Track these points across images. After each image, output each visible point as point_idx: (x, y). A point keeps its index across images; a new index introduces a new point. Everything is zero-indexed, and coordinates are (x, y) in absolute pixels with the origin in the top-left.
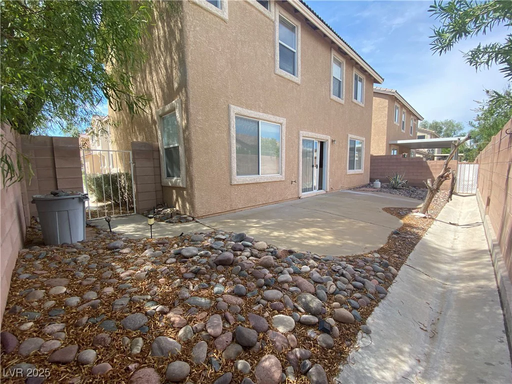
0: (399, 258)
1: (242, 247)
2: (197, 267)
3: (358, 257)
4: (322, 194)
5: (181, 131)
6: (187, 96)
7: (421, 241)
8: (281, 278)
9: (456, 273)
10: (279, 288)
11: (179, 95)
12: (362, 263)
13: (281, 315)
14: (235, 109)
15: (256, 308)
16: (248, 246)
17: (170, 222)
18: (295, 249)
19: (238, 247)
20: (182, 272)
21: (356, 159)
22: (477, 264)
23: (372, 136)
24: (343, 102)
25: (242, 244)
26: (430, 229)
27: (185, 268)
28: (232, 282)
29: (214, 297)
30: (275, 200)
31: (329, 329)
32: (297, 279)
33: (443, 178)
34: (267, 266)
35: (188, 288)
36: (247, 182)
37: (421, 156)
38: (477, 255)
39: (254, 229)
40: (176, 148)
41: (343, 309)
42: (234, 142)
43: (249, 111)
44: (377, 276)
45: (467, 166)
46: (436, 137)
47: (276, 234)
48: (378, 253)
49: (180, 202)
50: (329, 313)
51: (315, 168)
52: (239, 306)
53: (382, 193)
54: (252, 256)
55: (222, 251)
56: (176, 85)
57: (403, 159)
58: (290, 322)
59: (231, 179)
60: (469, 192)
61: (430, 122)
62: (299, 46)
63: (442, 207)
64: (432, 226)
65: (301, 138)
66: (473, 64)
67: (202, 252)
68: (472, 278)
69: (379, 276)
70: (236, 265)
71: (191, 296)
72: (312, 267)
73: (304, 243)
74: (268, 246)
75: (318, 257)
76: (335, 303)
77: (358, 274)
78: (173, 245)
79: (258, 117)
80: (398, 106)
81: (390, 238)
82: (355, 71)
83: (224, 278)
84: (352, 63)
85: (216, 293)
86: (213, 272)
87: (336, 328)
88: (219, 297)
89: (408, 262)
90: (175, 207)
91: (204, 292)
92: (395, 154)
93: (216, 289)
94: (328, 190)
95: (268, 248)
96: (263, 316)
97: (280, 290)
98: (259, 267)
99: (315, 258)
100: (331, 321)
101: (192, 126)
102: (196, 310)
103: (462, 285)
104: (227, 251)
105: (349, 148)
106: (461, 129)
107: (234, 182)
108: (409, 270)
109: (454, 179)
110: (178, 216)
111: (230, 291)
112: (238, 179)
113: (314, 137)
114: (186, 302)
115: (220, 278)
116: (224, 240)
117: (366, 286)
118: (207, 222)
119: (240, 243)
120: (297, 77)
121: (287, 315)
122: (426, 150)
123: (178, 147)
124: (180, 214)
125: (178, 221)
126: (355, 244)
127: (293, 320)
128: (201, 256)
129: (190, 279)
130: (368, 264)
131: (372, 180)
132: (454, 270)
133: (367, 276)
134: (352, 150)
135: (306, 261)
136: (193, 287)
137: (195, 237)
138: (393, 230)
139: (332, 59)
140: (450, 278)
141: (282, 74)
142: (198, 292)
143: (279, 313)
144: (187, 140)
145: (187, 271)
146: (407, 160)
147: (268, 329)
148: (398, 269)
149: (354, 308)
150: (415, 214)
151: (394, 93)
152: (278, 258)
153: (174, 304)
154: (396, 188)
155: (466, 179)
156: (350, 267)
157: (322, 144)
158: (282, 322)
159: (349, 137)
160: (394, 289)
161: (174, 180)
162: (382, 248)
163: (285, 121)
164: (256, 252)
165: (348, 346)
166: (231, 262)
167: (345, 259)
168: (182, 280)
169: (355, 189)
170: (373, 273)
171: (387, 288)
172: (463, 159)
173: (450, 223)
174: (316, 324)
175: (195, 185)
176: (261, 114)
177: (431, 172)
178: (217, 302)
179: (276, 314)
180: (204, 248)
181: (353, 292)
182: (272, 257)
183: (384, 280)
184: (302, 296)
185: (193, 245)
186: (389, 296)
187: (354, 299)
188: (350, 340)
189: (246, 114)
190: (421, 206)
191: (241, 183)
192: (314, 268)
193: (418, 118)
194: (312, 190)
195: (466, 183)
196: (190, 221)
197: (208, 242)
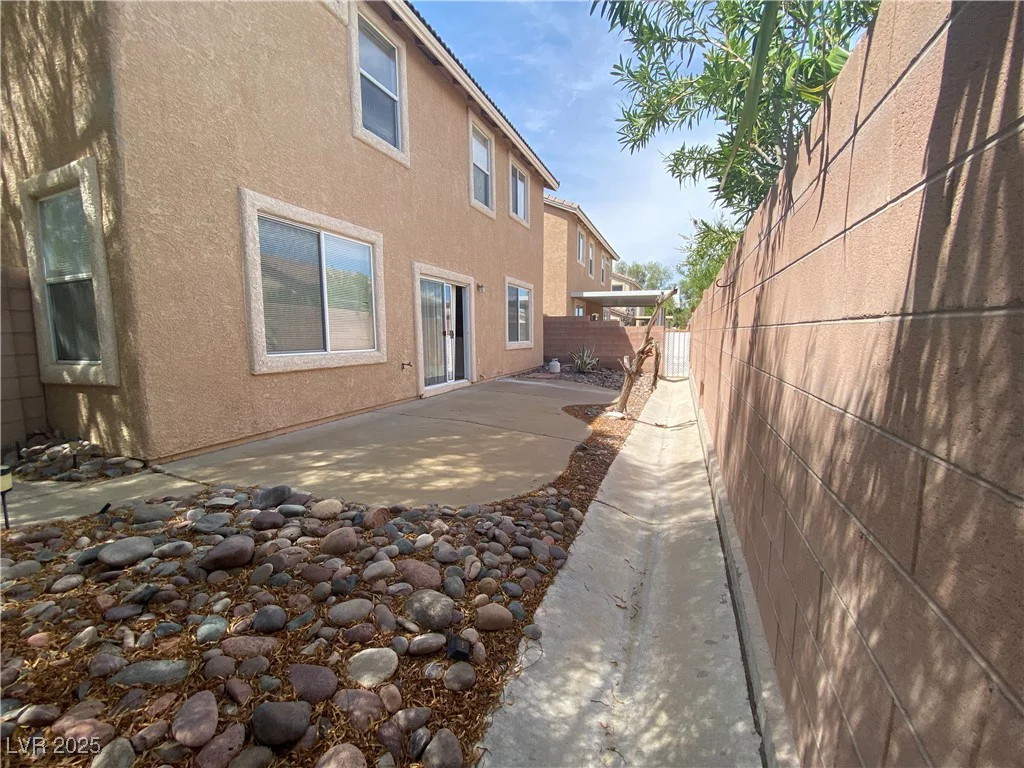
0: (585, 490)
1: (280, 519)
2: (147, 588)
3: (520, 499)
4: (463, 388)
5: (98, 239)
6: (115, 154)
7: (617, 458)
8: (372, 569)
9: (663, 503)
10: (366, 593)
11: (91, 148)
12: (527, 510)
13: (369, 650)
14: (256, 201)
15: (308, 649)
16: (295, 514)
17: (71, 480)
18: (407, 503)
19: (270, 520)
20: (103, 606)
21: (520, 321)
22: (689, 485)
23: (544, 283)
24: (493, 215)
25: (280, 511)
26: (629, 438)
27: (112, 594)
28: (248, 605)
29: (197, 652)
30: (367, 403)
31: (467, 651)
32: (404, 566)
33: (644, 353)
34: (339, 551)
35: (120, 643)
36: (296, 368)
37: (618, 319)
38: (687, 471)
39: (314, 472)
40: (85, 285)
41: (494, 604)
42: (256, 274)
43: (295, 209)
44: (551, 528)
45: (677, 334)
46: (637, 289)
47: (365, 477)
48: (555, 487)
49: (103, 426)
50: (467, 619)
51: (448, 338)
52: (267, 655)
53: (563, 381)
54: (303, 534)
55: (225, 536)
56: (81, 123)
57: (592, 324)
58: (384, 659)
59: (251, 363)
60: (681, 375)
61: (630, 264)
62: (405, 91)
63: (647, 400)
64: (633, 432)
65: (418, 277)
66: (675, 175)
67: (165, 547)
68: (685, 507)
69: (555, 529)
70: (260, 564)
71: (130, 663)
72: (438, 534)
73: (425, 488)
74: (346, 506)
75: (450, 512)
76: (478, 597)
77: (521, 531)
78: (75, 540)
79: (317, 223)
80: (583, 233)
81: (572, 457)
82: (512, 161)
83: (228, 600)
84: (506, 144)
85: (203, 641)
86: (197, 590)
87: (480, 644)
88: (210, 647)
89: (599, 496)
90: (88, 438)
91: (170, 645)
92: (581, 314)
93: (203, 630)
94: (475, 380)
95: (344, 511)
96: (326, 664)
97: (367, 598)
98: (322, 556)
99: (444, 514)
100: (470, 633)
101: (131, 228)
102: (144, 693)
103: (673, 520)
104: (238, 533)
105: (507, 300)
106: (669, 278)
107: (261, 369)
108: (601, 508)
109: (658, 355)
110: (95, 460)
111: (244, 626)
112: (270, 362)
113: (443, 276)
114: (114, 681)
115: (216, 601)
116: (231, 508)
117: (534, 552)
118: (185, 469)
119: (276, 510)
120: (403, 151)
121: (380, 647)
122: (624, 308)
123: (90, 280)
124: (105, 456)
125: (96, 474)
126: (518, 475)
127: (395, 653)
128: (163, 557)
129: (126, 621)
130: (538, 510)
131: (547, 360)
132: (661, 498)
133: (536, 532)
134: (513, 305)
135: (426, 524)
136: (137, 638)
137: (144, 512)
138: (578, 444)
139: (471, 130)
140: (657, 512)
141: (369, 141)
142: (151, 649)
143: (364, 646)
144: (117, 266)
145: (119, 600)
146: (597, 325)
147: (338, 689)
148: (584, 509)
149: (514, 597)
150: (609, 414)
151: (575, 209)
152: (367, 529)
153: (75, 694)
154: (584, 373)
155: (676, 354)
156: (509, 519)
157: (459, 291)
158: (369, 665)
159: (507, 282)
160: (580, 547)
161: (79, 367)
162: (561, 477)
163: (382, 240)
164: (313, 524)
165: (503, 673)
166: (248, 558)
167: (499, 507)
168: (102, 627)
169: (521, 375)
170: (546, 525)
171: (566, 548)
172: (673, 323)
173: (657, 425)
174: (442, 648)
175: (148, 378)
176: (324, 217)
177: (631, 346)
178: (206, 661)
179: (357, 651)
180: (172, 535)
181: (512, 566)
182: (351, 530)
183: (563, 534)
184: (415, 599)
185: (140, 533)
186: (571, 562)
187: (513, 581)
188: (505, 662)
189: (285, 215)
190: (617, 400)
191: (280, 370)
192: (443, 534)
193: (612, 257)
194: (446, 381)
195: (676, 361)
196: (136, 470)
197: (187, 519)
